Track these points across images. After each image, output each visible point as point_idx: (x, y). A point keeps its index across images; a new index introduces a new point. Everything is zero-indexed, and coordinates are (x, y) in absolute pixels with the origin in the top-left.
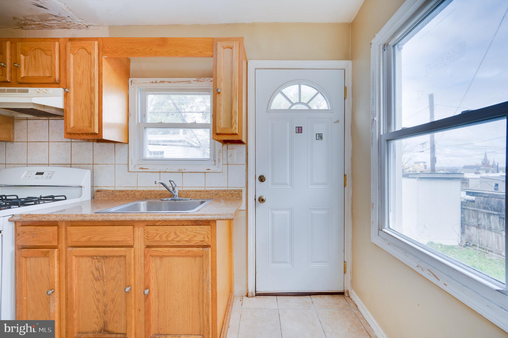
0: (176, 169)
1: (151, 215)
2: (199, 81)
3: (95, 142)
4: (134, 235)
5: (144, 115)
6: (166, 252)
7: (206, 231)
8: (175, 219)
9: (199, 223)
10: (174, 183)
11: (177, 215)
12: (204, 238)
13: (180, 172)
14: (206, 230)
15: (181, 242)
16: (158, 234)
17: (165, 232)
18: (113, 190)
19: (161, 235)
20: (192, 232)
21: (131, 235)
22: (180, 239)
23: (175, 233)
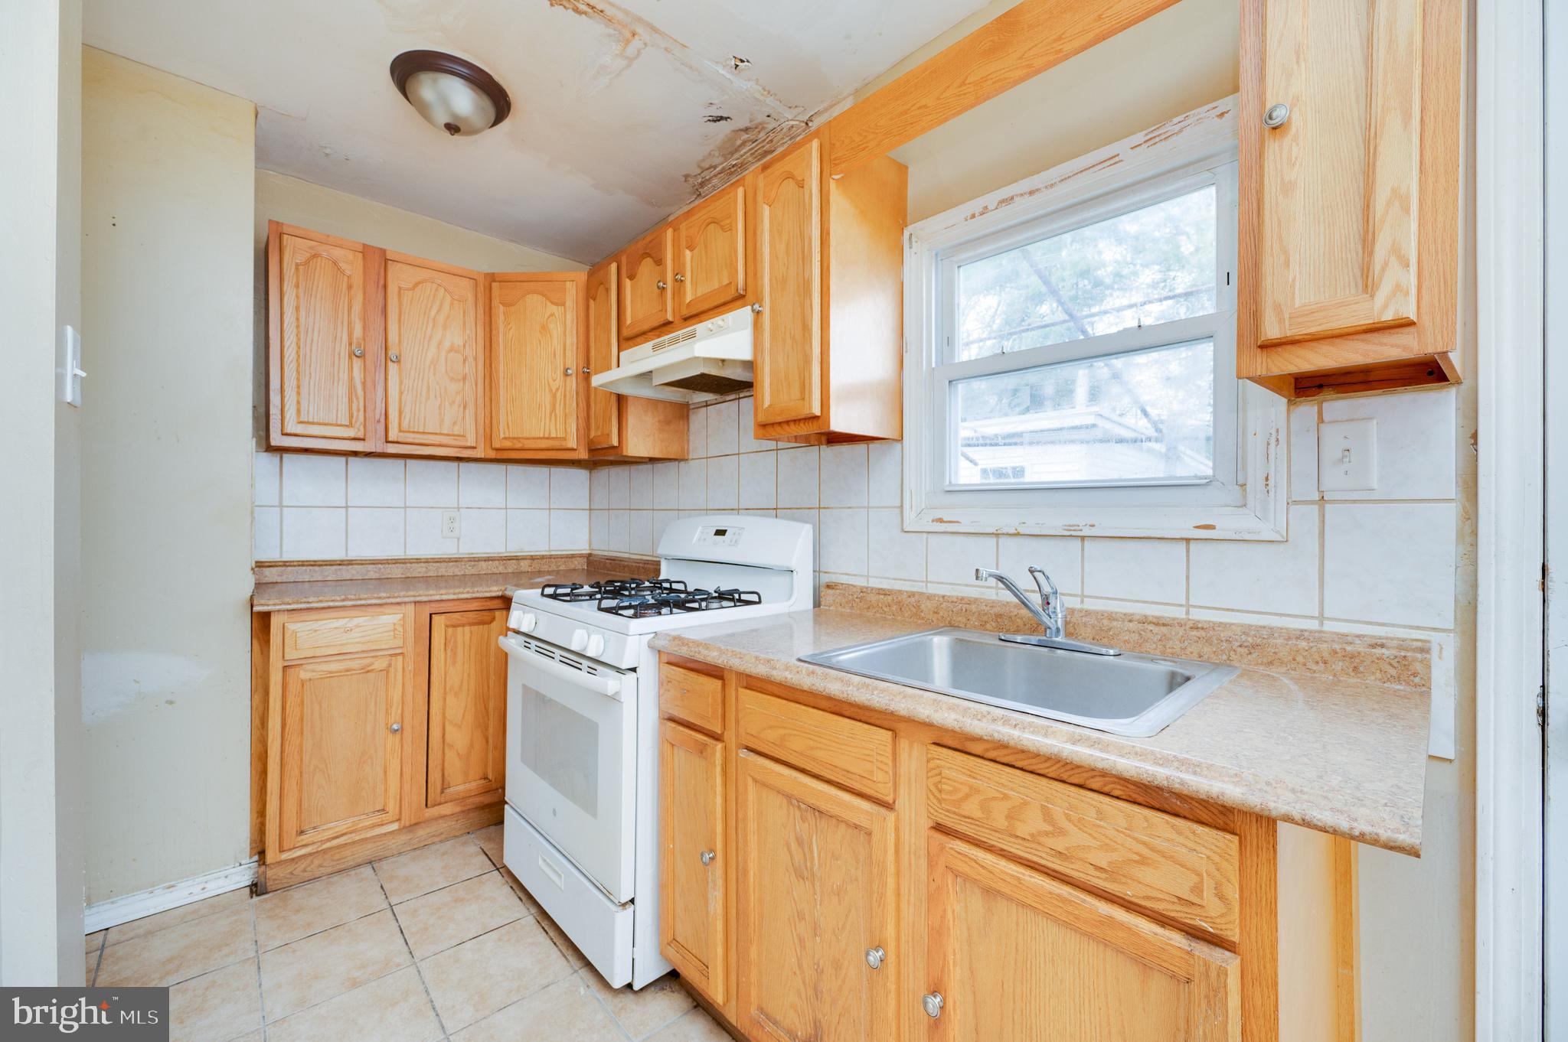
0: (1054, 522)
1: (951, 708)
2: (1157, 139)
3: (822, 445)
4: (898, 764)
5: (948, 340)
6: (1008, 879)
7: (1208, 857)
8: (1044, 750)
9: (1166, 798)
10: (1047, 578)
11: (1054, 732)
12: (1198, 889)
13: (1071, 536)
14: (1208, 853)
15: (1072, 863)
16: (975, 791)
17: (1004, 794)
18: (864, 587)
19: (985, 800)
20: (1129, 836)
21: (886, 764)
22: (1067, 849)
23: (1047, 815)
